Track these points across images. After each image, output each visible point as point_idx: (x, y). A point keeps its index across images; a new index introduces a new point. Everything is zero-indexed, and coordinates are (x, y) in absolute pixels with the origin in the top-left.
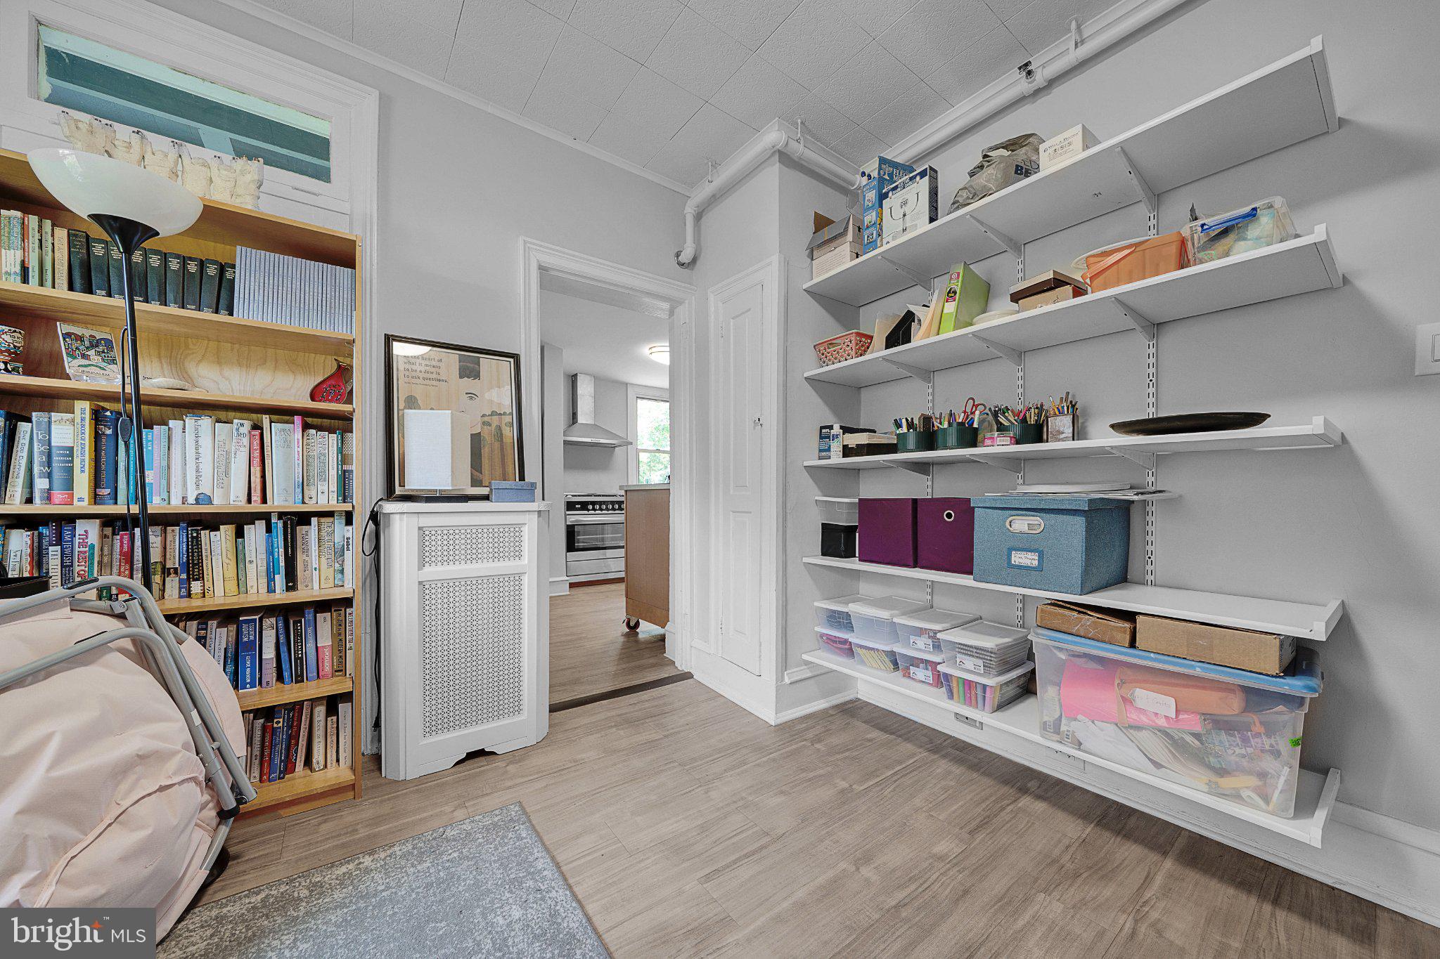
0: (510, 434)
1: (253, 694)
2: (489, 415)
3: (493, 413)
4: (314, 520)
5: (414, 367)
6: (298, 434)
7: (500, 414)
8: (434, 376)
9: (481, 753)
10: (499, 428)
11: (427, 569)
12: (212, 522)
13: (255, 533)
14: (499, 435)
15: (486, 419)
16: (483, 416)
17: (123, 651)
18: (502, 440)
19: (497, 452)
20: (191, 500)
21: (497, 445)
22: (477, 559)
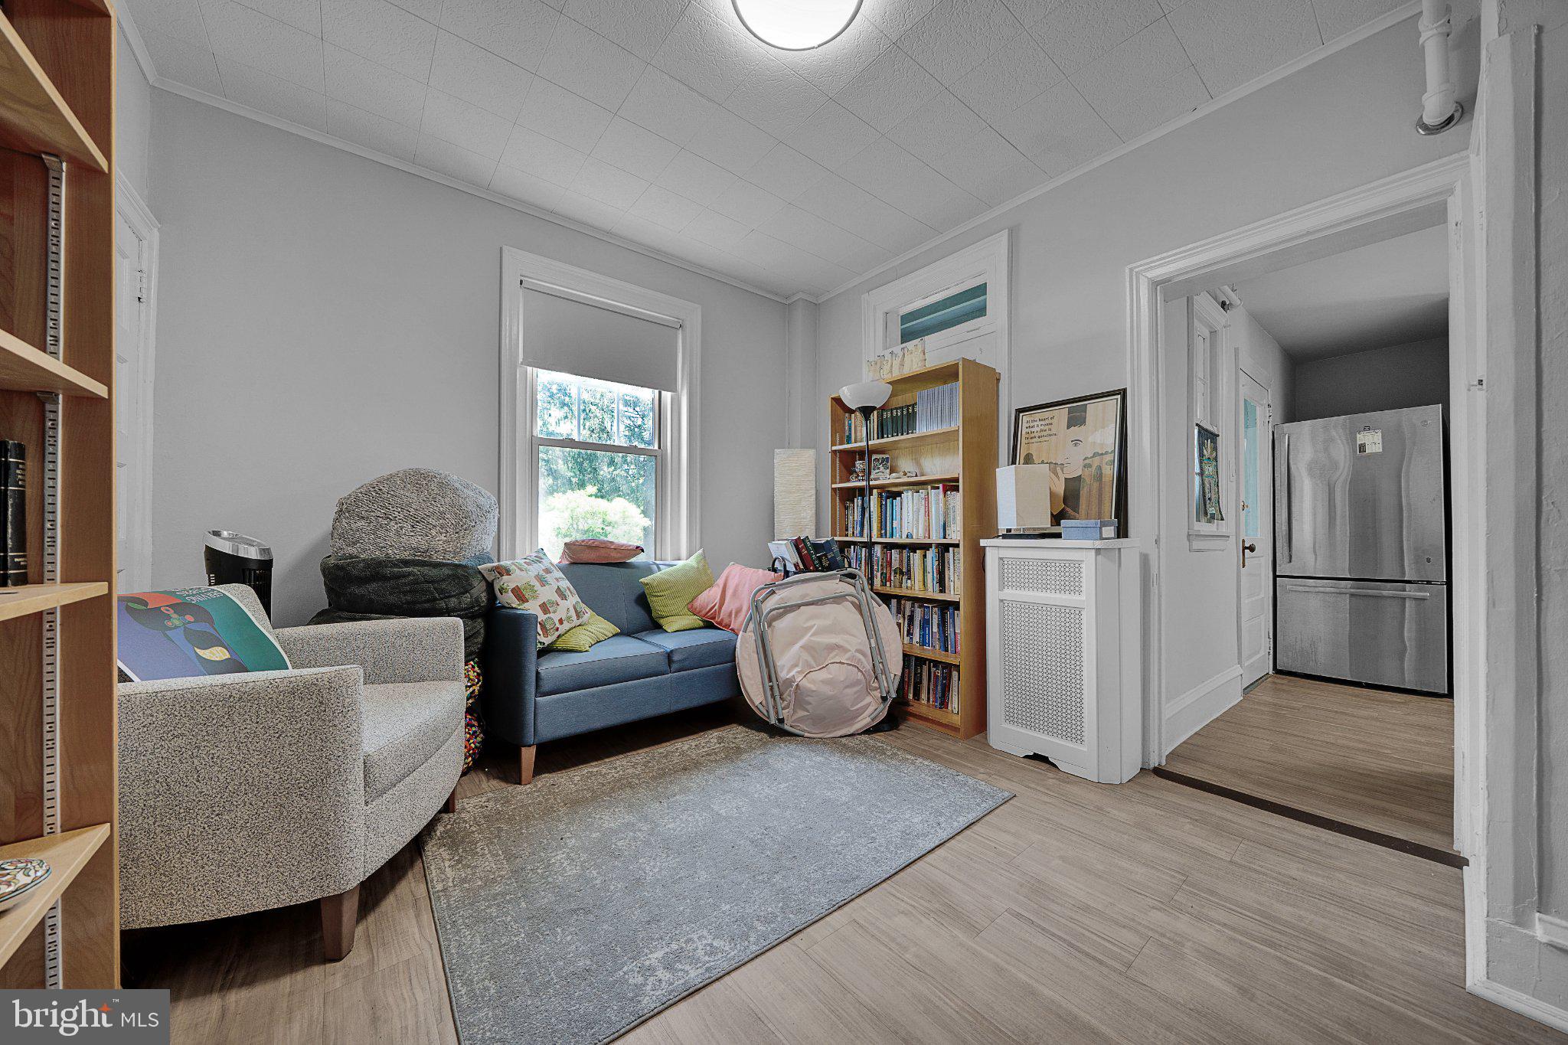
0: (1110, 472)
1: (929, 650)
2: (1091, 458)
3: (1095, 455)
4: (951, 549)
5: (1033, 430)
6: (941, 496)
7: (1102, 454)
8: (1048, 432)
9: (1044, 759)
10: (1100, 468)
11: (1006, 590)
12: (914, 548)
13: (931, 554)
14: (1099, 477)
15: (1087, 461)
16: (1085, 459)
17: (853, 603)
18: (1101, 480)
19: (1095, 492)
20: (904, 536)
21: (1096, 485)
22: (1047, 589)
